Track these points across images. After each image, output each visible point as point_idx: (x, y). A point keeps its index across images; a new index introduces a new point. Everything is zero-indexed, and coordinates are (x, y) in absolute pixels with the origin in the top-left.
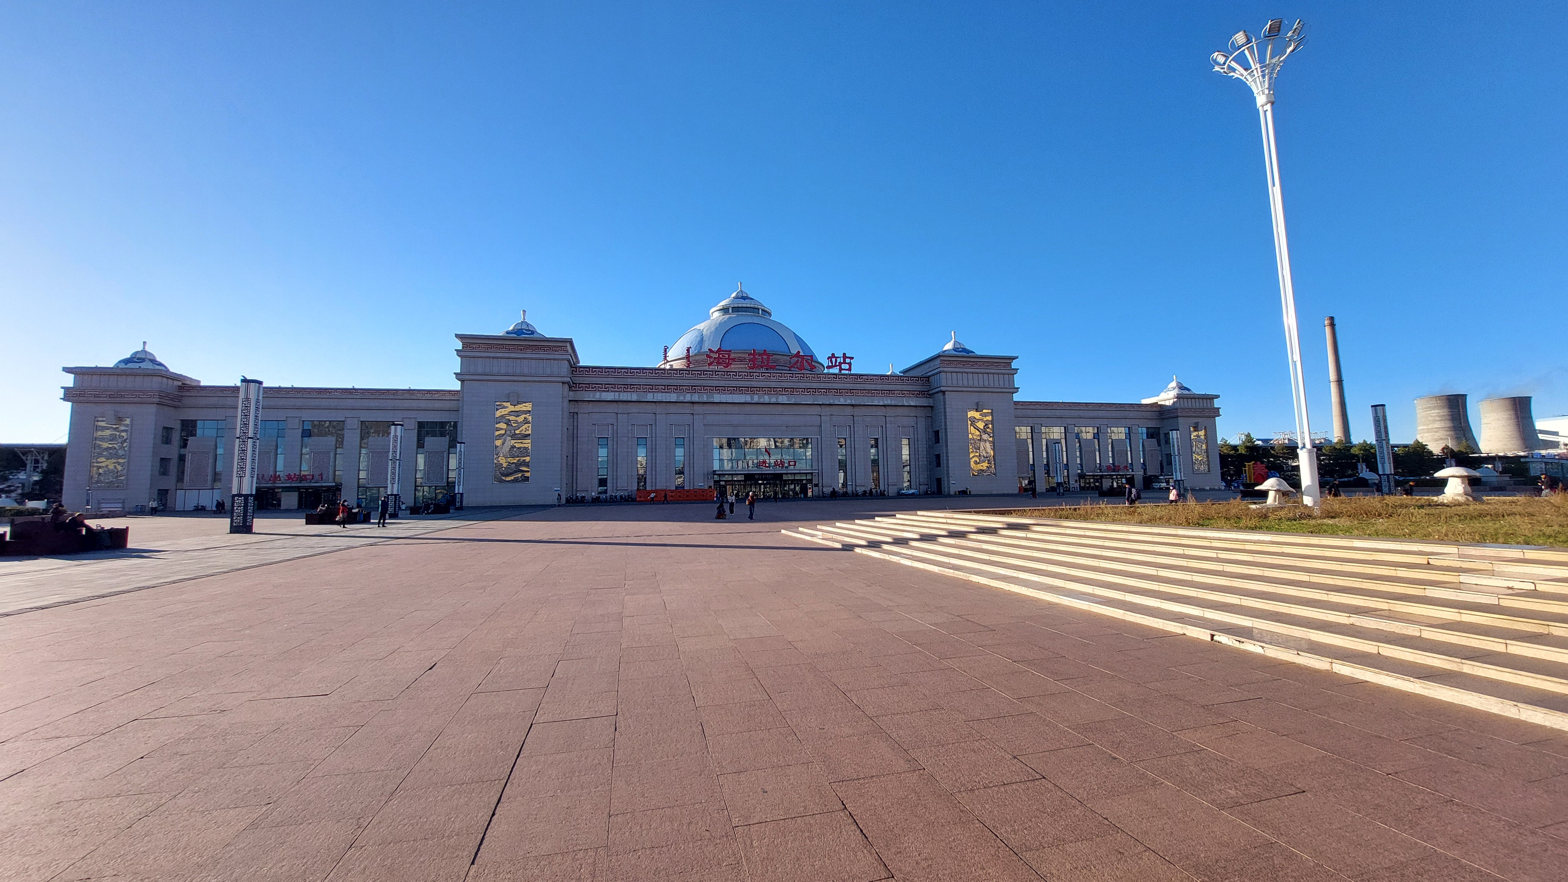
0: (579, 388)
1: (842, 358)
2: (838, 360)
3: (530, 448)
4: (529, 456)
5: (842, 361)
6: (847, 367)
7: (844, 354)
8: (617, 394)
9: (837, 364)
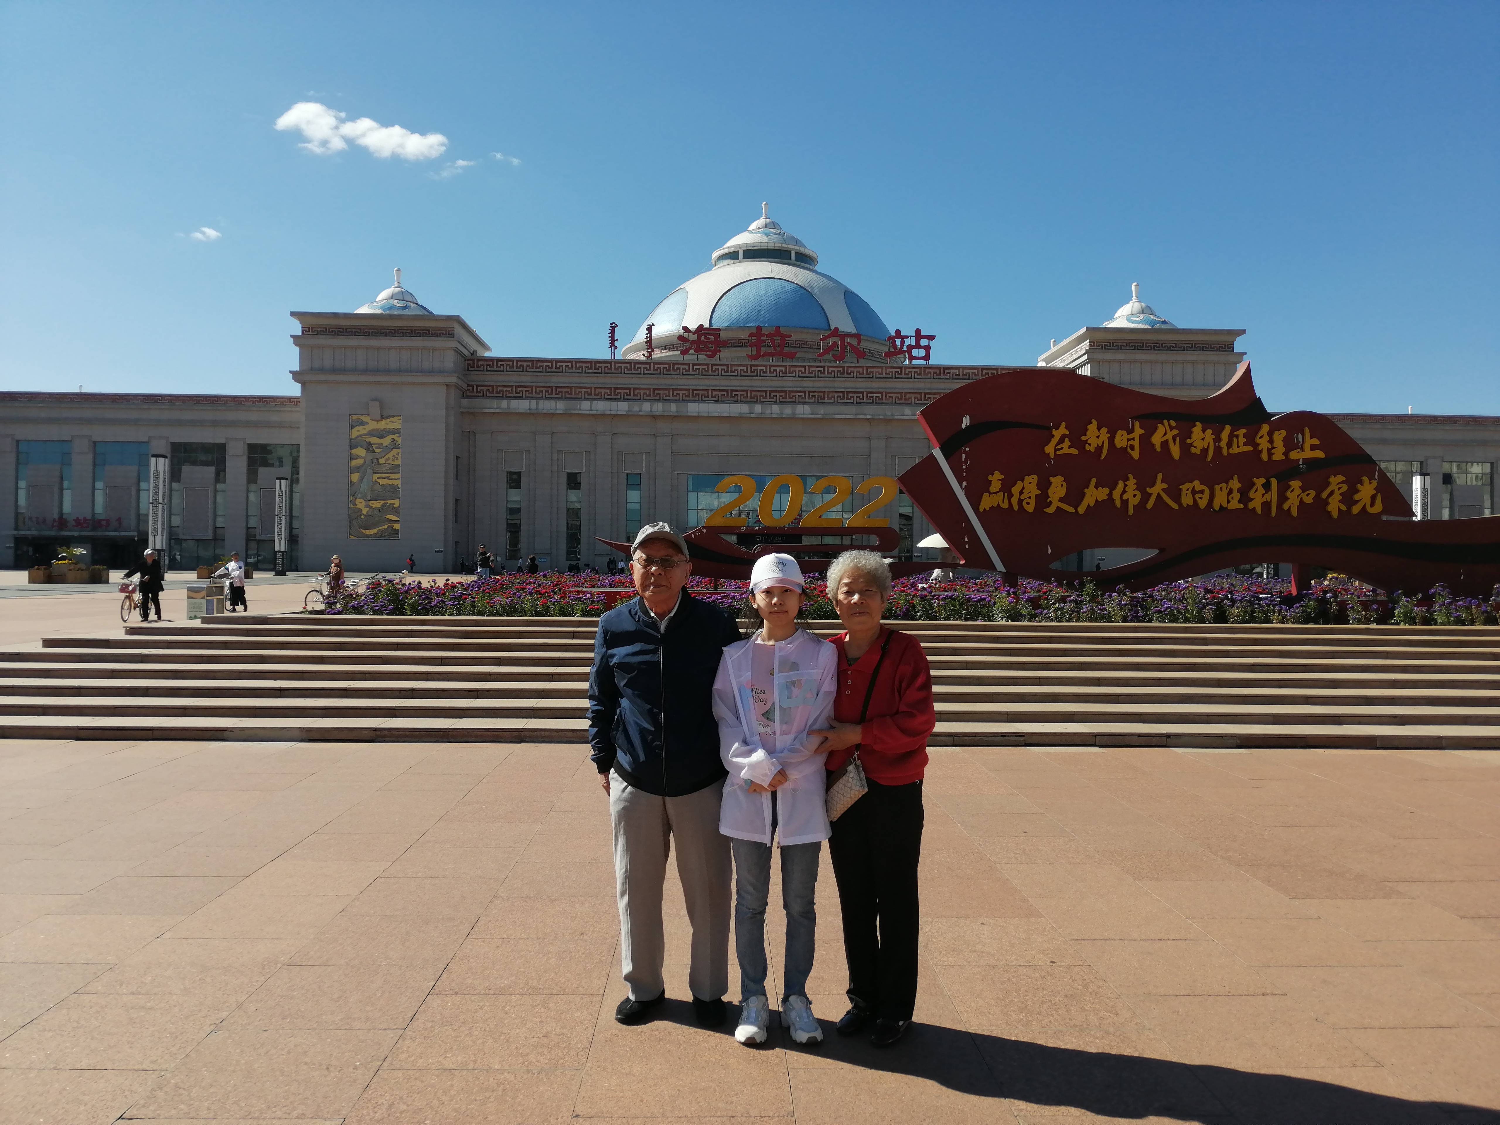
0: (477, 392)
1: (913, 339)
2: (907, 342)
3: (400, 486)
4: (399, 498)
5: (913, 344)
6: (922, 353)
7: (918, 331)
8: (534, 402)
9: (905, 348)
